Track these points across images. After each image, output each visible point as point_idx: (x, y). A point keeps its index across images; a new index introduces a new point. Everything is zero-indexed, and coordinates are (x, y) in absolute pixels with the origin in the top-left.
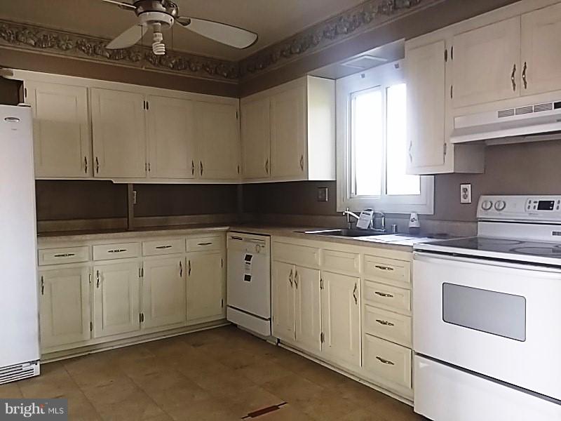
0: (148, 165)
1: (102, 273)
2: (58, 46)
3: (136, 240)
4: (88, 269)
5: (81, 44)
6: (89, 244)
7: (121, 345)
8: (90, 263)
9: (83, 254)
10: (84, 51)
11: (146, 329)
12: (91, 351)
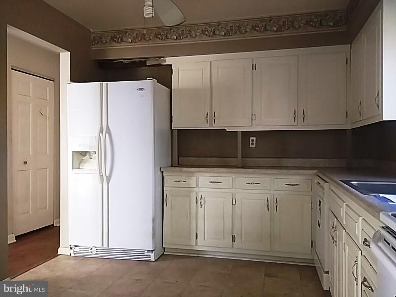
0: (253, 116)
1: (205, 198)
2: (190, 36)
3: (230, 175)
4: (195, 193)
5: (205, 31)
6: (197, 174)
7: (221, 256)
8: (197, 189)
9: (192, 181)
10: (207, 35)
11: (237, 249)
12: (199, 254)
